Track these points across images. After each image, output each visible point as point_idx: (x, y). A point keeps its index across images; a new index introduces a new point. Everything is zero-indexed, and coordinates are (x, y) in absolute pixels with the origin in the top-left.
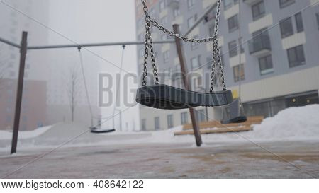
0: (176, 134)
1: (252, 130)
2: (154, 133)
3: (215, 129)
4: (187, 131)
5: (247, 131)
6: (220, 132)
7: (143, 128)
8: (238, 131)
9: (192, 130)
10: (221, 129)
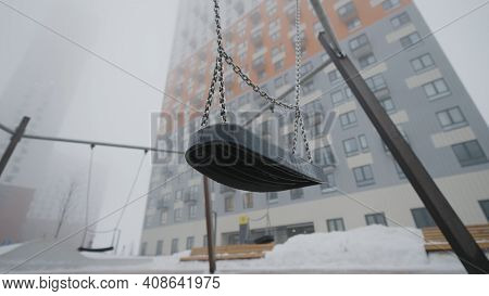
0: (182, 260)
1: (263, 256)
2: (156, 259)
3: (226, 254)
4: (195, 257)
5: (258, 258)
6: (231, 259)
7: (143, 253)
8: (249, 258)
9: (206, 256)
10: (232, 256)
